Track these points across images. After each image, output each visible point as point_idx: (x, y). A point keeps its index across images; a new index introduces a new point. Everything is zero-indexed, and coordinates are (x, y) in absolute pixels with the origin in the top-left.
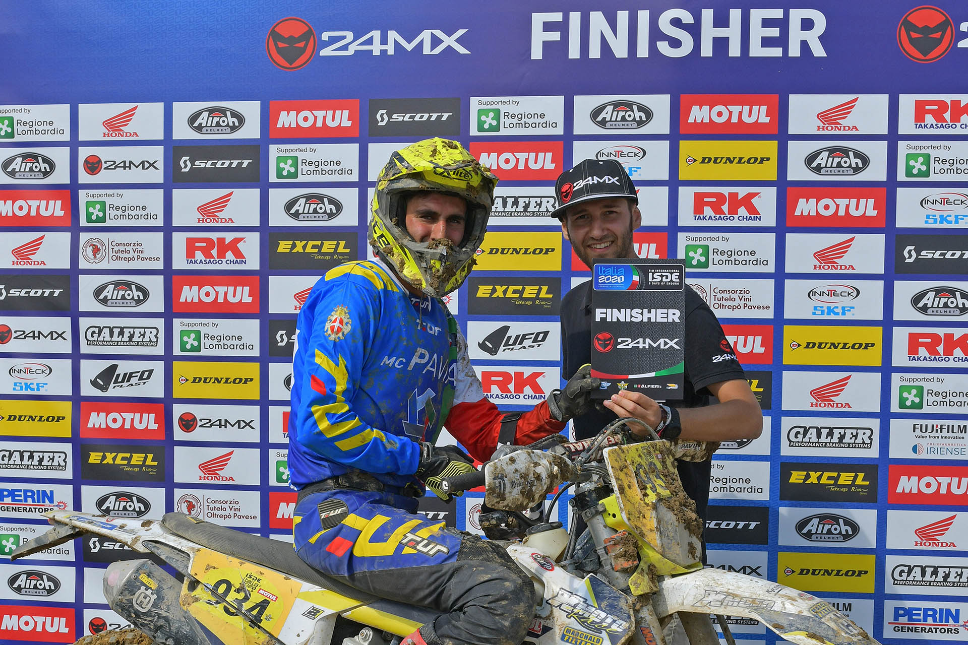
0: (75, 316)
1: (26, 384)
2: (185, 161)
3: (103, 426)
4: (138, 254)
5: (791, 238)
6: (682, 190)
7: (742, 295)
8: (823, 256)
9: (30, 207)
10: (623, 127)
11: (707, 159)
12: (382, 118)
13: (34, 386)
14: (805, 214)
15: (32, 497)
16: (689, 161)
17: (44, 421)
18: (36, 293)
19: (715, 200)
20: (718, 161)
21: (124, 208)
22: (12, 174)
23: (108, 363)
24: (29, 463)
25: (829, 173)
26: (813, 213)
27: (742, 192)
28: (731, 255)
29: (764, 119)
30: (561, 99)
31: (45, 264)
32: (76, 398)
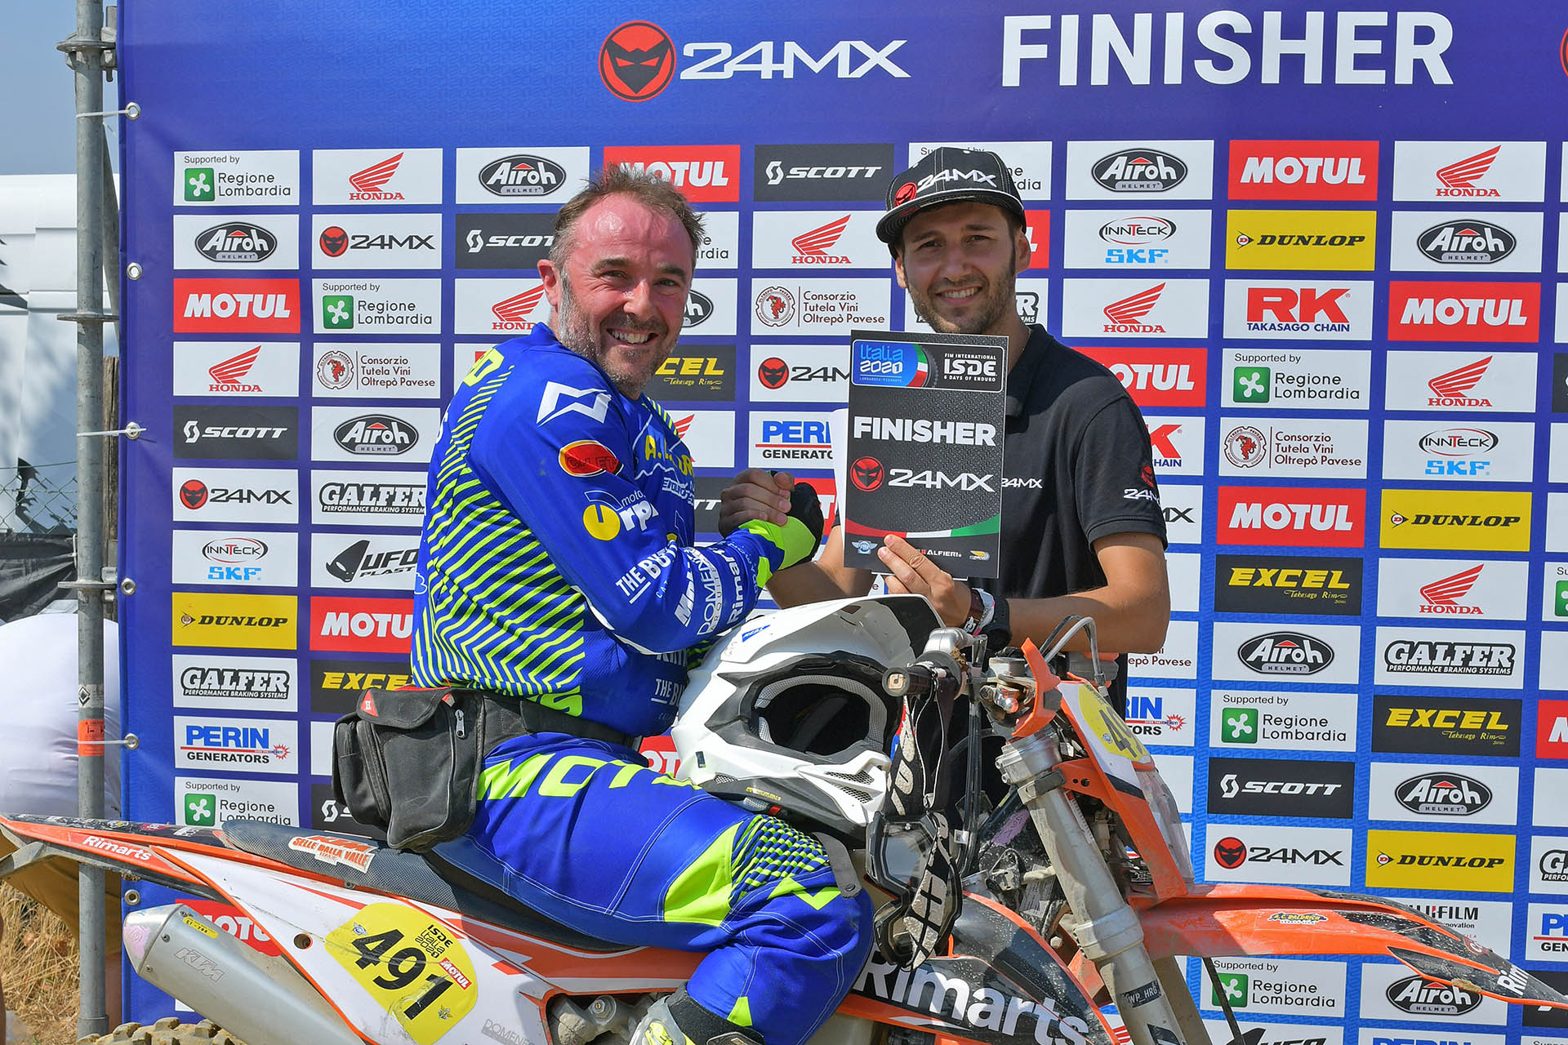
0: (305, 467)
1: (228, 569)
2: (475, 236)
3: (345, 633)
4: (402, 376)
5: (1396, 359)
6: (1229, 283)
7: (1321, 443)
8: (1443, 385)
9: (238, 304)
10: (1142, 189)
11: (1269, 238)
12: (774, 172)
13: (241, 573)
14: (1417, 321)
15: (236, 738)
16: (1242, 239)
17: (255, 625)
18: (245, 432)
19: (1280, 299)
20: (1285, 242)
21: (380, 307)
22: (212, 254)
23: (353, 539)
24: (233, 687)
25: (1454, 260)
26: (1429, 321)
27: (1322, 287)
28: (1304, 382)
29: (1357, 179)
30: (1045, 148)
31: (260, 390)
32: (305, 593)
